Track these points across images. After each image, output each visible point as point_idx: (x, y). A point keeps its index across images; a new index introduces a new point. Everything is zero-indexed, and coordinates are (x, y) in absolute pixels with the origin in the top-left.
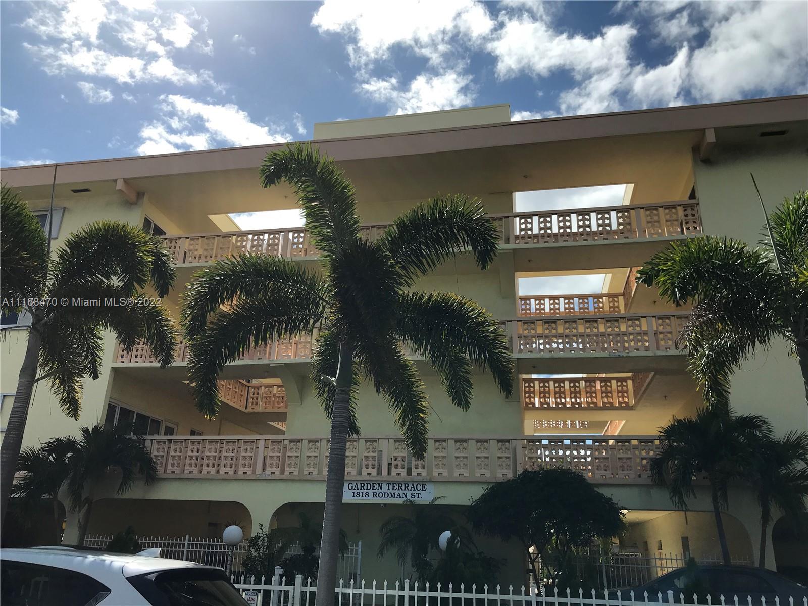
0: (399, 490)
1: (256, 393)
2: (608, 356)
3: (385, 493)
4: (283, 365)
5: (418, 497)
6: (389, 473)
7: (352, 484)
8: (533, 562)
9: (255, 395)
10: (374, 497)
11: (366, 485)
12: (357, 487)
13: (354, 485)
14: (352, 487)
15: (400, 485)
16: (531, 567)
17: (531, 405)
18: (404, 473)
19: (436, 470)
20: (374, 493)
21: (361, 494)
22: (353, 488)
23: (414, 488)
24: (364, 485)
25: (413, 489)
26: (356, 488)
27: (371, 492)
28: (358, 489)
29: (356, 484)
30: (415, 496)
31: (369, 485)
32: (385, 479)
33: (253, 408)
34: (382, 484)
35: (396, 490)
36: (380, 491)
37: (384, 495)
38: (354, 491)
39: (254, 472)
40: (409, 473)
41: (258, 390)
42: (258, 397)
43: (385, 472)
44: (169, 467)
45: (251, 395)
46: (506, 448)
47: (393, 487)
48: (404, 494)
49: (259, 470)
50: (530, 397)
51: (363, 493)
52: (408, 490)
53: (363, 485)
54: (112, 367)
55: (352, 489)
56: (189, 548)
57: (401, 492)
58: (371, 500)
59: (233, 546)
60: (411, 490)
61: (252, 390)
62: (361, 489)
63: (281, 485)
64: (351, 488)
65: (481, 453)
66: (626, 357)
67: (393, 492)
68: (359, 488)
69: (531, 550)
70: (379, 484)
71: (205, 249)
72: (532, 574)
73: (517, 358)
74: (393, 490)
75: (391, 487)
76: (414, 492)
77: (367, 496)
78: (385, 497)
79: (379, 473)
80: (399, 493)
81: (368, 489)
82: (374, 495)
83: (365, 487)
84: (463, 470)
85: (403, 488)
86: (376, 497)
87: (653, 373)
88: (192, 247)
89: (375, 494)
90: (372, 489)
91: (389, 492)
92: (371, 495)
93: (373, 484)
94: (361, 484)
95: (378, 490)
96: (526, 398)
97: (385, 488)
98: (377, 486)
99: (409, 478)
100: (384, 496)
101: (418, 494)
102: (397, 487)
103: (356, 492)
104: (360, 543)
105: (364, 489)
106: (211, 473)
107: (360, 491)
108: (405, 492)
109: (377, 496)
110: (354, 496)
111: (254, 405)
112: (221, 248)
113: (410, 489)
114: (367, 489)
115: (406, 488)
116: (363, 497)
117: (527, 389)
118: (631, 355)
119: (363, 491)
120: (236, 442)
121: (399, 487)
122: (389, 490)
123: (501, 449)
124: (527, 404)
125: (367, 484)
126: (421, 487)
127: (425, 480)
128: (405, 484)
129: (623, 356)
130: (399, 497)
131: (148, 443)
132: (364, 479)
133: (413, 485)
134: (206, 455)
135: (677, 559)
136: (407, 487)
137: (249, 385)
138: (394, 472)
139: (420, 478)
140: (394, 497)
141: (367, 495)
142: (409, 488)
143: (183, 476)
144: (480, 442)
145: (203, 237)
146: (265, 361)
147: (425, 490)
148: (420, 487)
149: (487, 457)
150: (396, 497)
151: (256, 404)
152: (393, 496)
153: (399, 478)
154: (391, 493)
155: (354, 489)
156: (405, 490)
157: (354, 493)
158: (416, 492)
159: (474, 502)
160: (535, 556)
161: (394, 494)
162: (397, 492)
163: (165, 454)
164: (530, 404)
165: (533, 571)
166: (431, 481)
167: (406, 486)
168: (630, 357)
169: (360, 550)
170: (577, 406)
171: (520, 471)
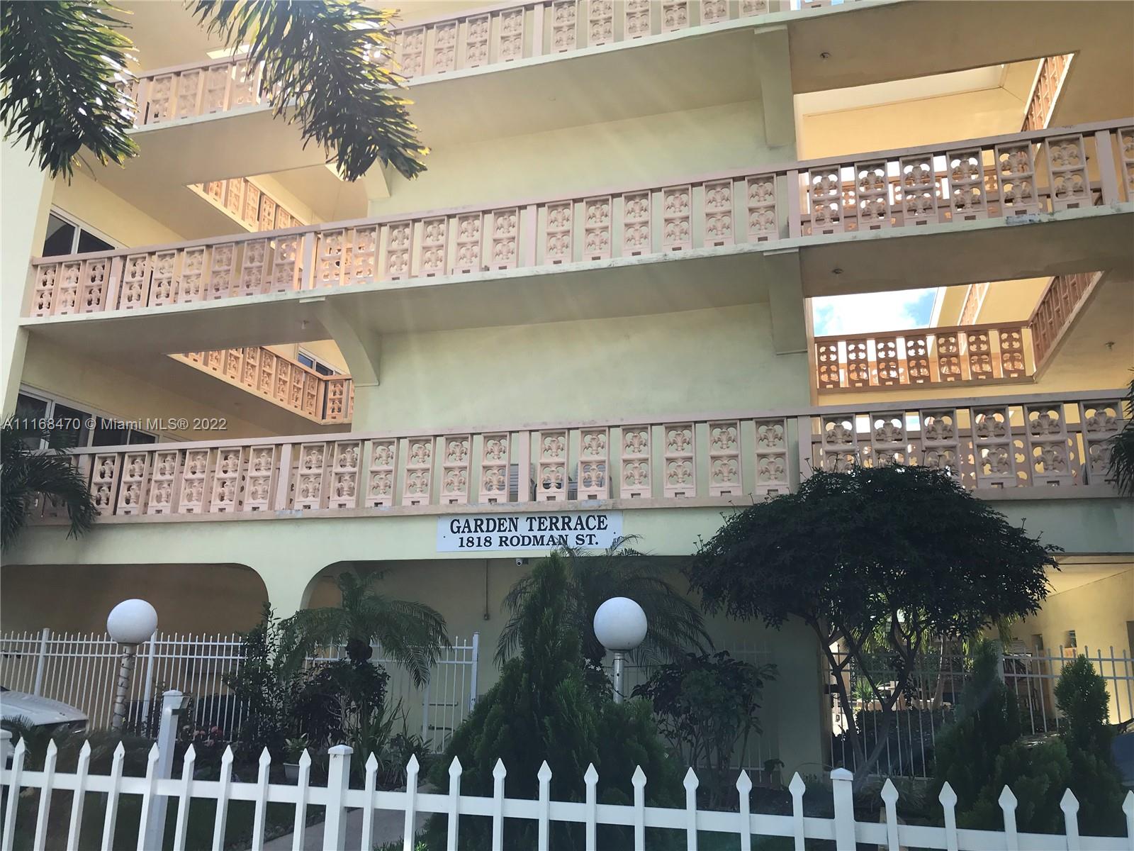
0: (551, 529)
1: (338, 392)
2: (1005, 225)
3: (523, 537)
4: (323, 299)
5: (591, 543)
6: (534, 497)
7: (458, 521)
8: (837, 671)
9: (338, 396)
10: (501, 545)
11: (485, 522)
12: (469, 527)
13: (462, 523)
14: (459, 528)
15: (554, 520)
16: (834, 681)
17: (831, 386)
18: (561, 495)
19: (626, 487)
20: (501, 538)
21: (476, 541)
22: (461, 530)
23: (581, 524)
24: (482, 523)
25: (579, 527)
26: (466, 530)
27: (495, 536)
28: (470, 531)
29: (467, 521)
30: (583, 541)
31: (491, 522)
32: (522, 509)
33: (334, 418)
34: (517, 519)
35: (545, 530)
36: (514, 533)
37: (521, 541)
38: (461, 535)
39: (271, 506)
40: (572, 495)
41: (342, 386)
42: (341, 399)
43: (524, 495)
44: (122, 503)
45: (330, 395)
46: (776, 437)
47: (540, 523)
48: (561, 536)
49: (281, 502)
50: (829, 372)
51: (479, 538)
52: (570, 529)
53: (479, 523)
54: (22, 327)
55: (458, 531)
56: (157, 653)
57: (556, 533)
58: (496, 551)
59: (133, 645)
60: (576, 529)
61: (331, 387)
62: (476, 531)
63: (324, 530)
64: (456, 530)
65: (722, 448)
66: (1049, 222)
67: (539, 534)
68: (473, 529)
69: (834, 648)
70: (511, 519)
71: (181, 96)
72: (836, 695)
73: (800, 248)
74: (540, 529)
75: (536, 524)
76: (582, 532)
77: (488, 544)
78: (523, 544)
79: (513, 496)
80: (552, 536)
81: (491, 529)
82: (503, 542)
83: (484, 527)
84: (683, 485)
85: (560, 525)
86: (507, 545)
87: (1098, 276)
88: (159, 96)
89: (504, 539)
90: (497, 529)
91: (531, 534)
92: (496, 541)
93: (500, 520)
94: (476, 520)
95: (510, 531)
96: (821, 374)
97: (523, 525)
98: (507, 524)
99: (570, 505)
100: (521, 543)
101: (591, 536)
102: (547, 523)
103: (465, 536)
104: (476, 638)
105: (482, 531)
106: (194, 512)
107: (475, 535)
108: (563, 533)
109: (508, 542)
110: (462, 546)
111: (336, 413)
112: (210, 91)
113: (573, 527)
114: (488, 531)
115: (566, 525)
116: (479, 545)
117: (823, 358)
118: (1058, 217)
119: (479, 534)
120: (239, 451)
121: (551, 523)
122: (531, 529)
123: (766, 438)
124: (823, 384)
125: (488, 520)
126: (596, 523)
127: (604, 508)
128: (563, 518)
129: (1040, 223)
130: (551, 543)
131: (84, 462)
132: (483, 509)
133: (579, 518)
134: (186, 477)
135: (1113, 660)
136: (568, 524)
137: (325, 378)
138: (542, 494)
139: (593, 504)
140: (542, 544)
141: (488, 541)
142: (572, 525)
143: (146, 519)
144: (720, 426)
145: (178, 74)
146: (290, 295)
147: (605, 528)
148: (593, 523)
149: (734, 457)
150: (545, 543)
151: (340, 410)
152: (539, 541)
153: (551, 506)
154: (535, 537)
155: (463, 532)
156: (564, 529)
157: (462, 539)
158: (587, 532)
159: (706, 545)
160: (843, 658)
161: (542, 537)
162: (547, 534)
163: (114, 481)
164: (829, 383)
165: (839, 688)
166: (615, 510)
167: (567, 520)
168: (1055, 222)
169: (475, 653)
170: (921, 381)
171: (807, 474)
